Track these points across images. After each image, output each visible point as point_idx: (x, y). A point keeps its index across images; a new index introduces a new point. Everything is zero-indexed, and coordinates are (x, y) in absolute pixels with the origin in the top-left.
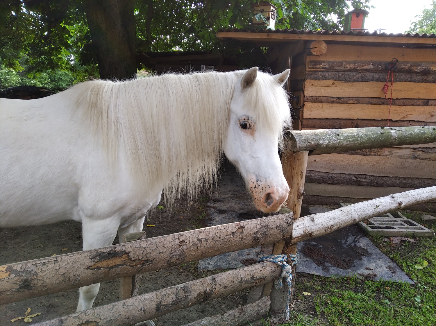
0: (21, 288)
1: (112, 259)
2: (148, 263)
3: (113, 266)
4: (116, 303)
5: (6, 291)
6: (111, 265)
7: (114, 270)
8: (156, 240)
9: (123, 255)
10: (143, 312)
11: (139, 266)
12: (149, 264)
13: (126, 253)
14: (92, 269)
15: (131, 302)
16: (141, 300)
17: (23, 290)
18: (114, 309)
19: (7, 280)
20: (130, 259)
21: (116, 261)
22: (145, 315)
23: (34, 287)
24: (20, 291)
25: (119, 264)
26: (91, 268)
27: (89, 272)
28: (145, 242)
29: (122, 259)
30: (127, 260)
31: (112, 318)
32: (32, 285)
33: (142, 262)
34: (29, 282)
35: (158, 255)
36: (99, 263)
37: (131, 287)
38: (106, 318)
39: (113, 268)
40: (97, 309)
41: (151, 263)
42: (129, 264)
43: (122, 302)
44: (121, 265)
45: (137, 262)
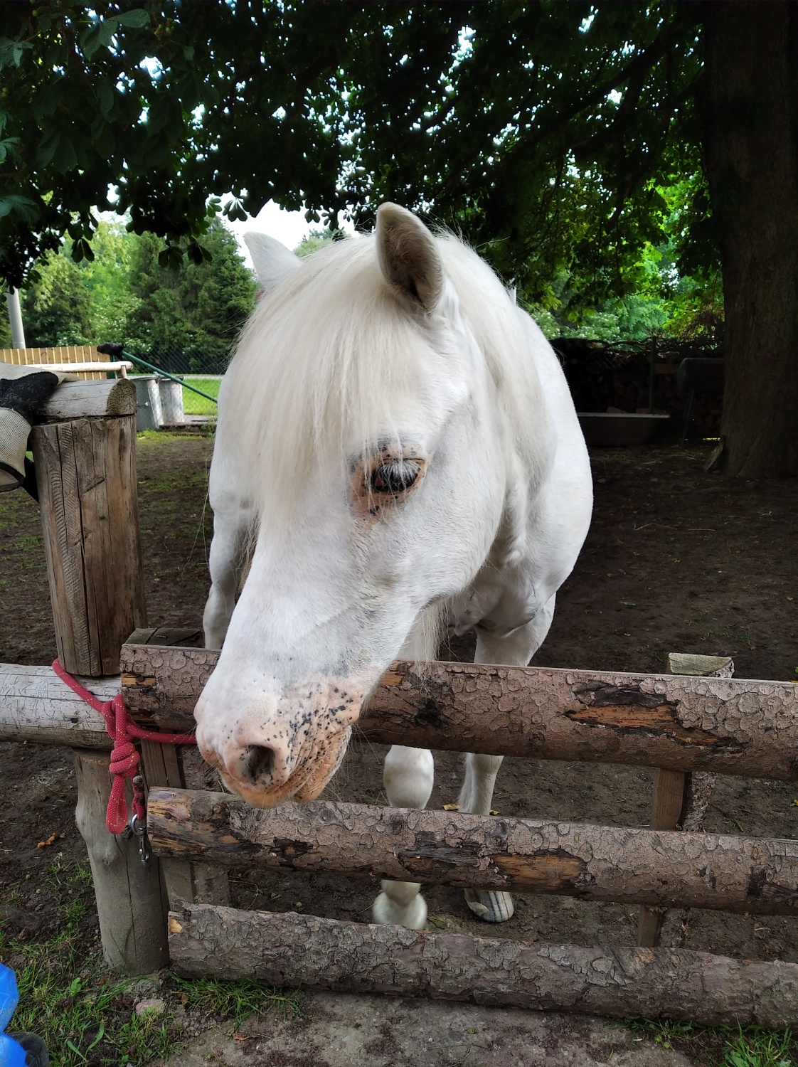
0: (420, 716)
1: (629, 708)
2: (729, 748)
3: (629, 727)
4: (635, 831)
5: (394, 714)
6: (626, 724)
7: (631, 738)
8: (760, 688)
9: (660, 705)
10: (707, 880)
11: (702, 747)
12: (732, 753)
13: (667, 703)
14: (575, 720)
15: (677, 842)
16: (705, 847)
17: (426, 723)
18: (630, 846)
19: (397, 693)
20: (679, 722)
21: (640, 716)
22: (716, 891)
23: (447, 723)
24: (419, 725)
25: (645, 725)
26: (573, 716)
27: (567, 724)
28: (726, 687)
29: (656, 716)
30: (669, 721)
31: (623, 866)
32: (442, 717)
33: (711, 741)
34: (436, 709)
35: (761, 732)
36: (594, 709)
37: (680, 800)
38: (605, 859)
39: (629, 733)
40: (588, 828)
41: (738, 752)
42: (674, 735)
43: (652, 833)
44: (650, 731)
45: (700, 737)
